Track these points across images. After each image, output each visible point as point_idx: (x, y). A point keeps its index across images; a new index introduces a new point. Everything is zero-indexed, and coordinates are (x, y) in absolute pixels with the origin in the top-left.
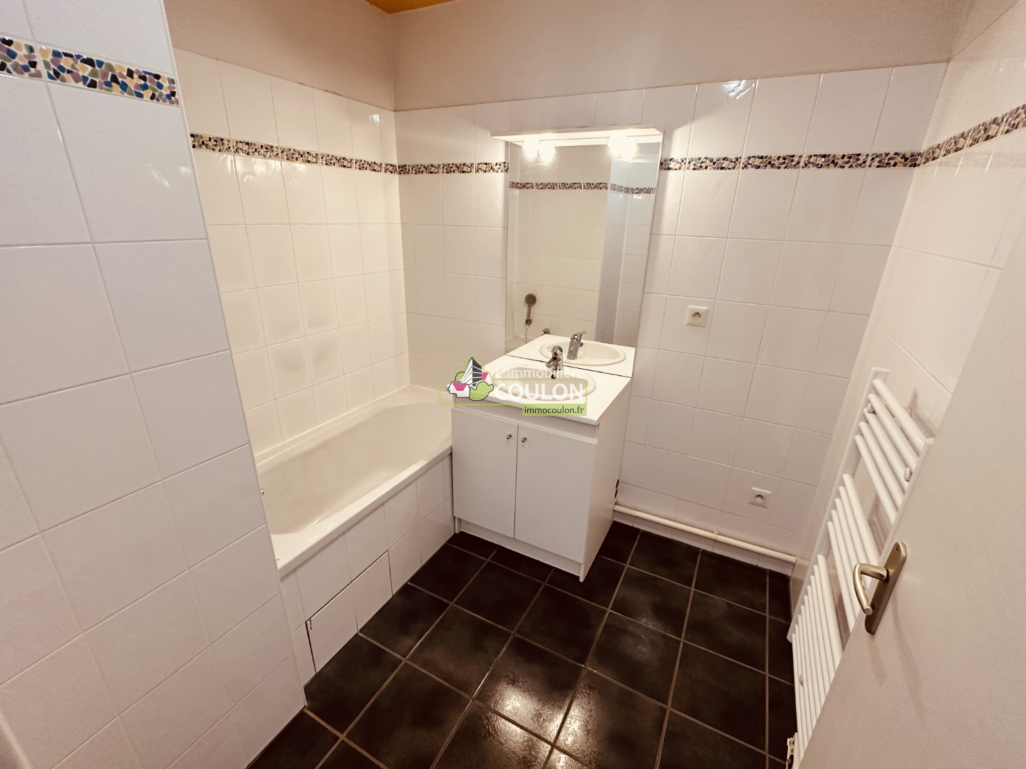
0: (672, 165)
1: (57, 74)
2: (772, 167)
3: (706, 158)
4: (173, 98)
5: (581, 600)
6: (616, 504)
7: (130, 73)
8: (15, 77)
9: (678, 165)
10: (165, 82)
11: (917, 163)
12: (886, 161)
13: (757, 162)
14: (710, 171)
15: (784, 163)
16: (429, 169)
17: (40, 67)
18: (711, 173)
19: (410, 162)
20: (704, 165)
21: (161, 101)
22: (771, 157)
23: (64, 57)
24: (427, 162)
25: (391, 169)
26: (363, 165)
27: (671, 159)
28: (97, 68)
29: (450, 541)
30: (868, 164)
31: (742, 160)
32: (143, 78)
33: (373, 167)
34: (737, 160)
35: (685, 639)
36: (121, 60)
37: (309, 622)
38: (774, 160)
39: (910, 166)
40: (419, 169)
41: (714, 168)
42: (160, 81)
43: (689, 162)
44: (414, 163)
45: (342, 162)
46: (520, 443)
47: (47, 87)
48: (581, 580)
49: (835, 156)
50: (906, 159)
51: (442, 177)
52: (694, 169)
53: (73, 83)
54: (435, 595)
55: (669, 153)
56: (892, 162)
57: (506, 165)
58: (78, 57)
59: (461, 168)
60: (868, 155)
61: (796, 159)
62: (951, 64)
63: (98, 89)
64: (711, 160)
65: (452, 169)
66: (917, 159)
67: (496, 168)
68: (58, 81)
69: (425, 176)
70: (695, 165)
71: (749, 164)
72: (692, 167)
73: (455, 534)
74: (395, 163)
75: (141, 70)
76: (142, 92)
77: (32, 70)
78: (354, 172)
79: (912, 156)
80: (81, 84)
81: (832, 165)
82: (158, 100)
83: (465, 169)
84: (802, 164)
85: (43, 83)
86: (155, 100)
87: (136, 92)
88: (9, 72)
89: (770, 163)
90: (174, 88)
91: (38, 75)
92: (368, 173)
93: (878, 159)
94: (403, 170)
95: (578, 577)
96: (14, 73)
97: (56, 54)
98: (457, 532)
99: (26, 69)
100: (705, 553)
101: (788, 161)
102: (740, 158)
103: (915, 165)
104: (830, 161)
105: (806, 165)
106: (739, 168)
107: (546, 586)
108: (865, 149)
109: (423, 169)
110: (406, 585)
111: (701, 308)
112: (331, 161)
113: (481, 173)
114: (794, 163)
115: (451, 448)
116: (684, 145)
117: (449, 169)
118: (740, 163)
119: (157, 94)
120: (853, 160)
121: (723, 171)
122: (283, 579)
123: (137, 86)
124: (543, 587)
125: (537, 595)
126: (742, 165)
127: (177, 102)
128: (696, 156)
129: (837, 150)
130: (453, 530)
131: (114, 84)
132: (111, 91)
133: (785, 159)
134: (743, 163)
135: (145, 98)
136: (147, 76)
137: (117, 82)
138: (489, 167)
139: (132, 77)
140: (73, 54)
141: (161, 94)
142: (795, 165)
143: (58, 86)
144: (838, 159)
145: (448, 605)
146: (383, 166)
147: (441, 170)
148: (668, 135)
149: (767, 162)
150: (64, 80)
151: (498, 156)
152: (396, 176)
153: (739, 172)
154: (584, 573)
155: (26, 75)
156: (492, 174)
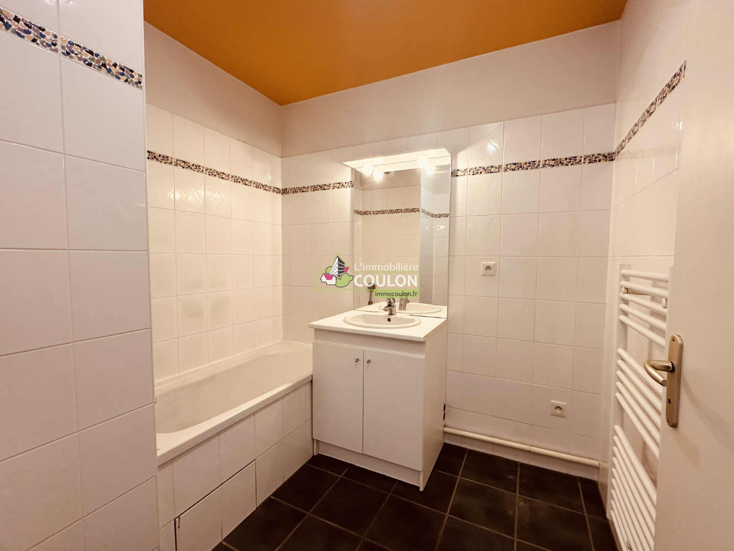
0: (459, 173)
1: (68, 54)
2: (523, 169)
3: (480, 167)
4: (139, 85)
5: (422, 507)
6: (445, 426)
7: (115, 65)
8: (41, 48)
9: (463, 173)
10: (136, 75)
11: (613, 158)
12: (594, 159)
13: (513, 167)
14: (484, 175)
15: (530, 166)
16: (302, 190)
17: (58, 47)
18: (484, 176)
19: (289, 186)
20: (479, 172)
21: (131, 84)
22: (521, 164)
23: (75, 46)
24: (300, 186)
25: (277, 190)
26: (258, 186)
27: (458, 170)
28: (94, 56)
29: (309, 462)
30: (582, 161)
31: (503, 167)
32: (123, 70)
33: (265, 187)
34: (500, 167)
35: (518, 538)
36: (111, 57)
37: (177, 519)
38: (523, 165)
39: (610, 160)
40: (295, 191)
41: (486, 173)
42: (133, 74)
43: (470, 171)
44: (292, 186)
45: (245, 182)
46: (366, 364)
47: (60, 58)
48: (421, 489)
49: (560, 159)
50: (606, 157)
51: (310, 194)
52: (473, 174)
53: (77, 61)
54: (294, 507)
55: (456, 166)
56: (598, 159)
57: (352, 183)
58: (85, 48)
59: (322, 187)
60: (581, 157)
61: (537, 163)
62: (617, 103)
63: (92, 67)
64: (484, 168)
65: (317, 189)
66: (613, 156)
67: (345, 185)
68: (68, 57)
69: (300, 194)
70: (473, 172)
71: (508, 168)
72: (472, 173)
73: (314, 456)
74: (280, 187)
75: (122, 65)
76: (120, 76)
77: (53, 47)
78: (252, 189)
79: (609, 155)
80: (82, 62)
81: (560, 164)
82: (129, 83)
83: (326, 187)
84: (541, 166)
85: (58, 55)
86: (127, 83)
87: (116, 76)
88: (38, 44)
89: (521, 167)
90: (141, 80)
91: (56, 50)
92: (262, 191)
93: (588, 158)
94: (285, 191)
95: (419, 487)
96: (41, 45)
97: (71, 44)
98: (315, 454)
99: (48, 45)
100: (523, 466)
101: (532, 165)
102: (502, 165)
103: (612, 160)
104: (557, 162)
105: (544, 166)
106: (502, 171)
107: (391, 496)
108: (578, 153)
109: (298, 190)
110: (269, 498)
111: (490, 263)
112: (237, 180)
113: (336, 189)
114: (536, 166)
115: (312, 376)
116: (464, 161)
117: (315, 188)
118: (501, 168)
119: (129, 80)
120: (573, 161)
121: (492, 174)
122: (161, 467)
123: (117, 72)
124: (388, 497)
125: (383, 505)
126: (503, 170)
127: (141, 87)
128: (474, 167)
129: (561, 156)
130: (312, 453)
131: (103, 68)
132: (100, 71)
133: (530, 163)
134: (504, 168)
135: (121, 80)
136: (125, 69)
137: (106, 67)
138: (341, 185)
139: (116, 67)
140: (82, 46)
141: (132, 81)
142: (537, 167)
143: (67, 59)
144: (563, 161)
145: (305, 515)
146: (272, 188)
147: (310, 190)
148: (454, 156)
149: (518, 166)
150: (72, 57)
151: (347, 177)
152: (280, 196)
153: (502, 174)
154: (423, 485)
155: (48, 48)
156: (343, 189)
